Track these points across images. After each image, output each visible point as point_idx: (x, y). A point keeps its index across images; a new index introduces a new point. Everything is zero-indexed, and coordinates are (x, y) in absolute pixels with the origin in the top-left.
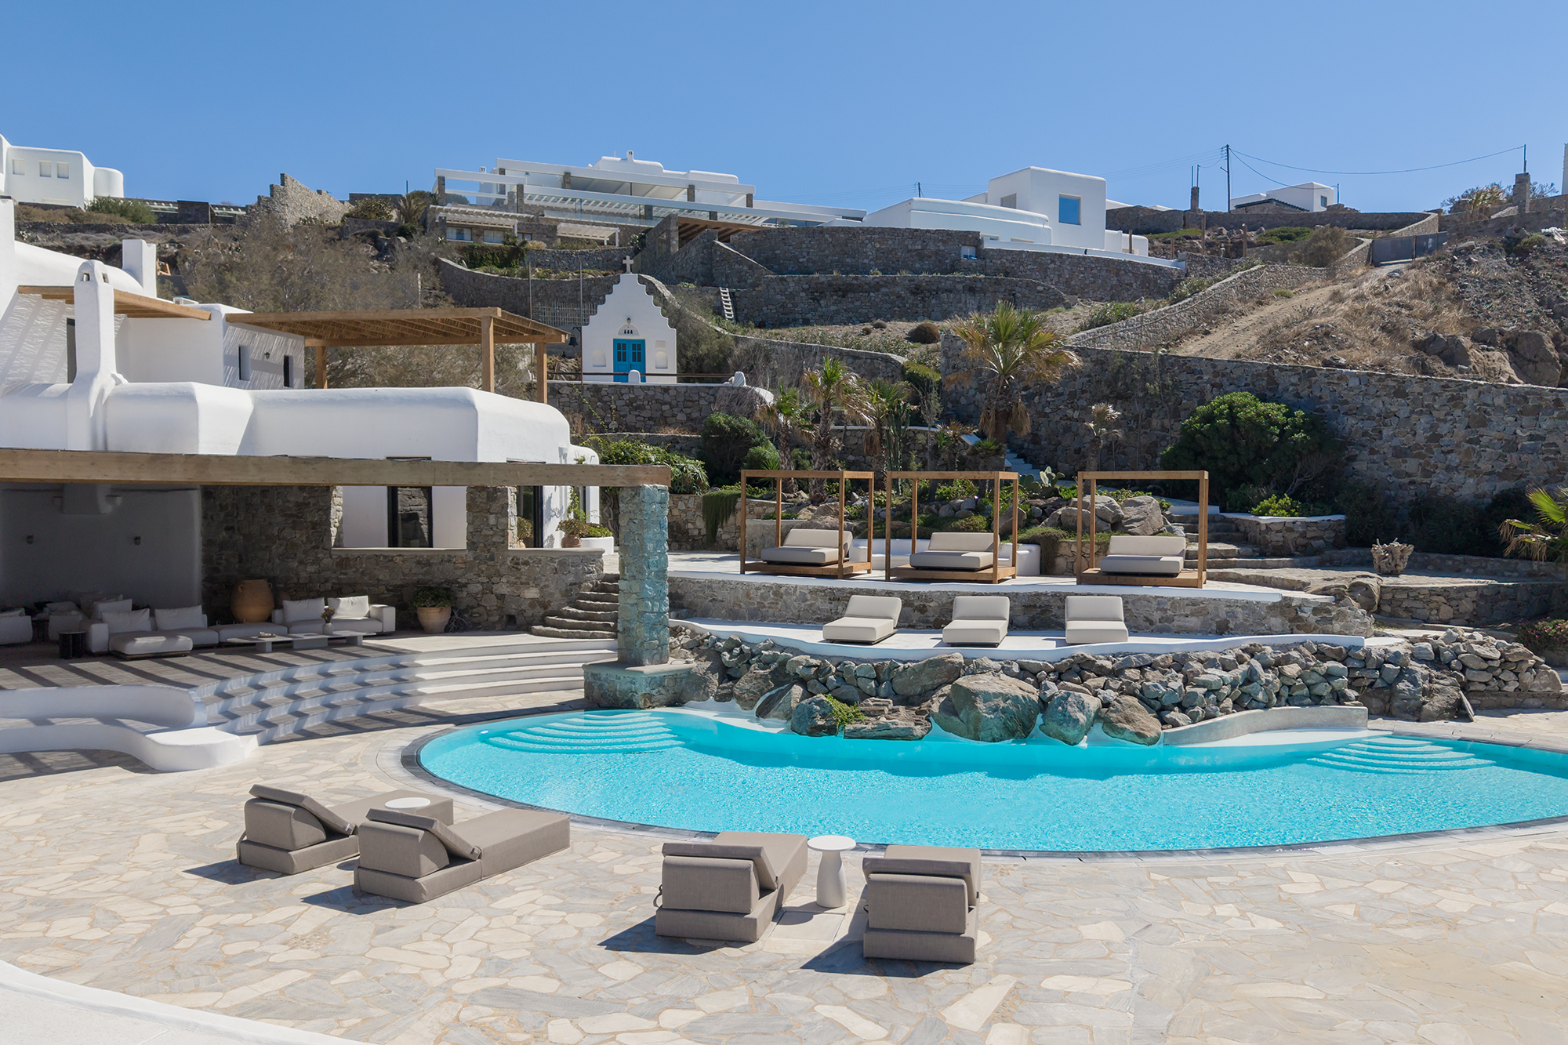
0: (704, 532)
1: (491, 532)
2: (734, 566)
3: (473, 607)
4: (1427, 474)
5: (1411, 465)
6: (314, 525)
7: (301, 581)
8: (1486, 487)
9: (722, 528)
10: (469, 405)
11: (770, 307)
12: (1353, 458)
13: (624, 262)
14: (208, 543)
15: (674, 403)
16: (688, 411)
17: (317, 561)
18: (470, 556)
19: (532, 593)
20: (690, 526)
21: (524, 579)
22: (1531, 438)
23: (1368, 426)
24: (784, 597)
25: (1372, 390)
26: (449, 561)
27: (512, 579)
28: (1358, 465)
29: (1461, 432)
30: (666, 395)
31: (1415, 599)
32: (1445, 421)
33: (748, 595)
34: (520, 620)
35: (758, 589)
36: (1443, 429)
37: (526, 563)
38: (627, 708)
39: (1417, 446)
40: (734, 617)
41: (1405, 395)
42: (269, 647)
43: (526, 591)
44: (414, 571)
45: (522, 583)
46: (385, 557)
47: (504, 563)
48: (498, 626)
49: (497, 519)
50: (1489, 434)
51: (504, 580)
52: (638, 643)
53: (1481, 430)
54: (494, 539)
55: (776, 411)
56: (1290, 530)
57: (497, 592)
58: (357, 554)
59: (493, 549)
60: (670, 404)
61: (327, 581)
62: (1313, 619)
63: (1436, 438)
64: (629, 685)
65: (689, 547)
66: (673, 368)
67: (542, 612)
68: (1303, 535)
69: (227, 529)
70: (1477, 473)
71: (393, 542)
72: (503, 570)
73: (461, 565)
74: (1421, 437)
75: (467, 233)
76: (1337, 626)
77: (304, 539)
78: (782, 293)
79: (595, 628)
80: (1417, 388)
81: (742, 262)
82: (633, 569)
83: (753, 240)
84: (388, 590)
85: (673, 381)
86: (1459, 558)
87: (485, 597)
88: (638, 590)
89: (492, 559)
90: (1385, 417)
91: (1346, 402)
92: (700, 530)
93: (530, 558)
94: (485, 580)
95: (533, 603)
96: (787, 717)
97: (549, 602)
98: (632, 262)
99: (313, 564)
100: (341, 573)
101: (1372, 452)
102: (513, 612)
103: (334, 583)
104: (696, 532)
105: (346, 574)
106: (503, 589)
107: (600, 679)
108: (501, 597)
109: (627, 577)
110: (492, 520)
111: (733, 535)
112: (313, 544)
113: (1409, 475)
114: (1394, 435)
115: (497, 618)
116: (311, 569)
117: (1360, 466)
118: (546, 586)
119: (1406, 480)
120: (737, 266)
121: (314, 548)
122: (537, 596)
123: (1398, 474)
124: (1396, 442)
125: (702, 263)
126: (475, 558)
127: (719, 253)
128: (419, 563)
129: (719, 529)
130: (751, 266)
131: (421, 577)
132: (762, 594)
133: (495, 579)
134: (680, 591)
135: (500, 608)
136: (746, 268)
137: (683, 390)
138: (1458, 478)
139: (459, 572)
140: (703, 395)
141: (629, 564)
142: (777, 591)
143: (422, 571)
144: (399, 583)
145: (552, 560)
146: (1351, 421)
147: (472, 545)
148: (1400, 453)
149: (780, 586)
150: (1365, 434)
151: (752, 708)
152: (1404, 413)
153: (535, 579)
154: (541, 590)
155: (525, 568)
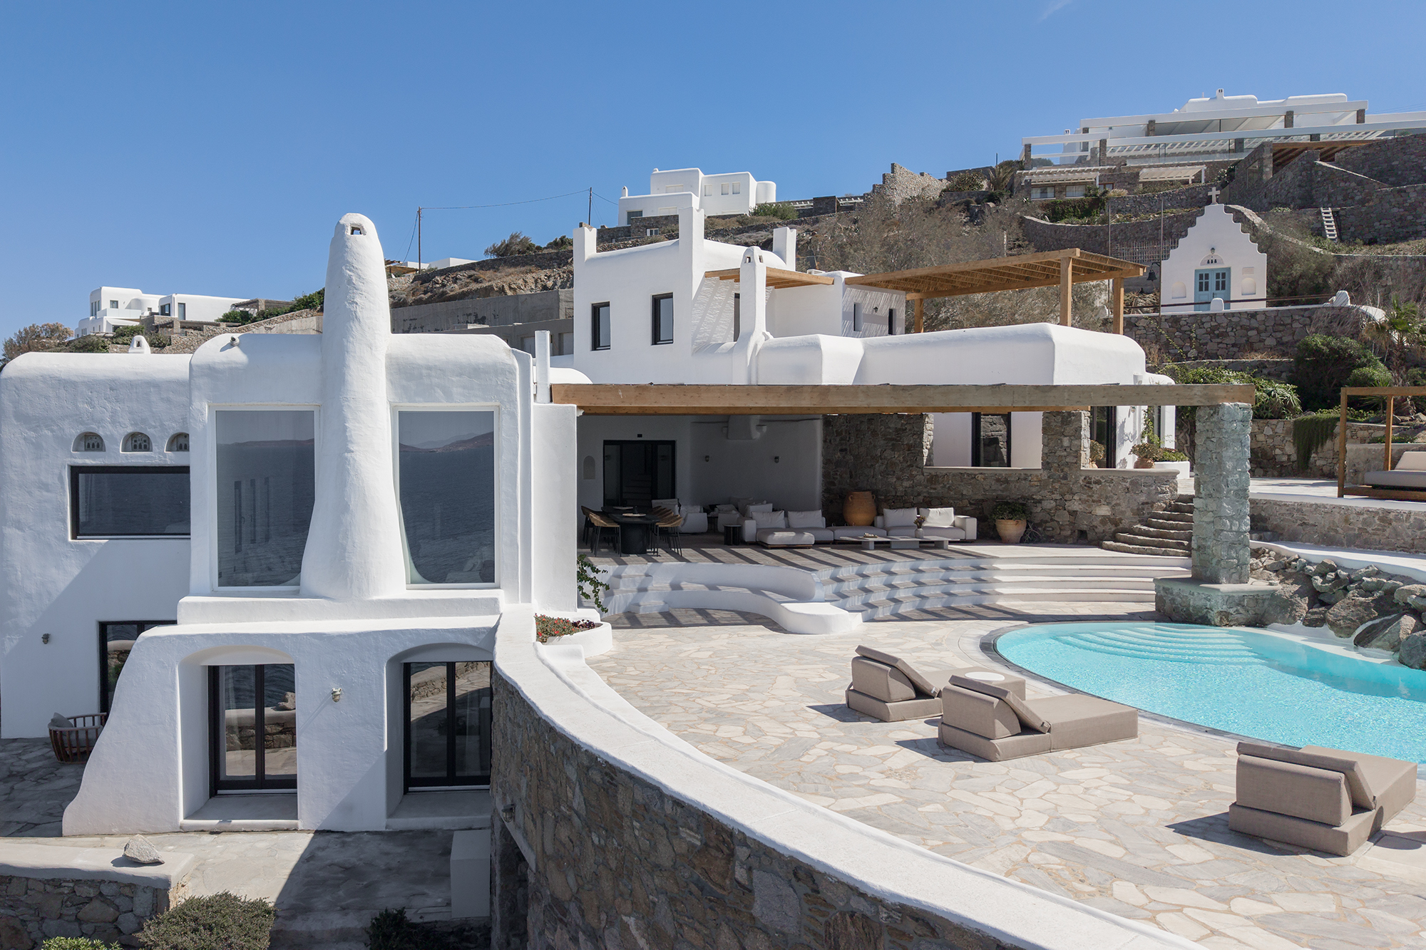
0: (1294, 457)
1: (1065, 453)
2: (1332, 491)
3: (1047, 522)
6: (909, 447)
7: (898, 494)
9: (1317, 453)
10: (1048, 338)
11: (1384, 221)
13: (1209, 194)
14: (827, 462)
15: (1262, 327)
16: (1279, 335)
17: (911, 477)
18: (1045, 475)
19: (1104, 511)
20: (1278, 451)
21: (1095, 497)
24: (1394, 523)
26: (1025, 479)
27: (1084, 497)
30: (1253, 321)
33: (1347, 520)
34: (1091, 535)
35: (1359, 514)
37: (1098, 482)
38: (1201, 624)
40: (1329, 541)
42: (872, 546)
43: (1097, 508)
44: (993, 488)
45: (1093, 501)
46: (968, 475)
47: (1076, 482)
48: (1070, 540)
49: (1071, 441)
51: (1076, 497)
52: (1214, 561)
54: (1067, 460)
55: (1388, 327)
57: (1070, 508)
58: (945, 472)
59: (1066, 469)
60: (1257, 329)
61: (919, 494)
64: (1203, 602)
65: (1276, 473)
66: (1262, 292)
67: (1113, 528)
69: (841, 450)
71: (976, 462)
72: (1075, 489)
73: (1036, 483)
75: (1050, 192)
77: (901, 459)
78: (1400, 205)
79: (1168, 546)
81: (1349, 178)
82: (1209, 487)
83: (1364, 154)
84: (970, 503)
85: (1262, 306)
87: (1058, 513)
88: (1215, 508)
89: (1065, 478)
92: (1289, 456)
93: (1102, 477)
94: (1058, 497)
95: (1105, 520)
96: (1395, 647)
97: (1121, 519)
98: (1219, 192)
99: (908, 479)
100: (931, 488)
102: (1084, 528)
103: (925, 497)
104: (1285, 458)
105: (935, 489)
106: (1076, 506)
107: (1172, 594)
108: (1073, 513)
109: (1203, 495)
110: (1066, 442)
111: (1329, 461)
112: (909, 463)
115: (1069, 533)
116: (906, 484)
118: (1119, 504)
120: (1342, 184)
121: (908, 466)
122: (1108, 514)
125: (1300, 186)
126: (1049, 477)
127: (1320, 173)
128: (998, 480)
129: (1313, 455)
130: (1360, 182)
131: (999, 493)
132: (1365, 519)
133: (1067, 497)
134: (1263, 514)
135: (1072, 523)
136: (1353, 184)
137: (1273, 315)
139: (1034, 490)
140: (1297, 317)
141: (1205, 482)
142: (1385, 517)
143: (1001, 488)
144: (981, 497)
145: (1124, 480)
147: (1046, 465)
149: (1389, 512)
151: (1349, 635)
153: (1107, 497)
154: (1113, 508)
155: (1097, 487)
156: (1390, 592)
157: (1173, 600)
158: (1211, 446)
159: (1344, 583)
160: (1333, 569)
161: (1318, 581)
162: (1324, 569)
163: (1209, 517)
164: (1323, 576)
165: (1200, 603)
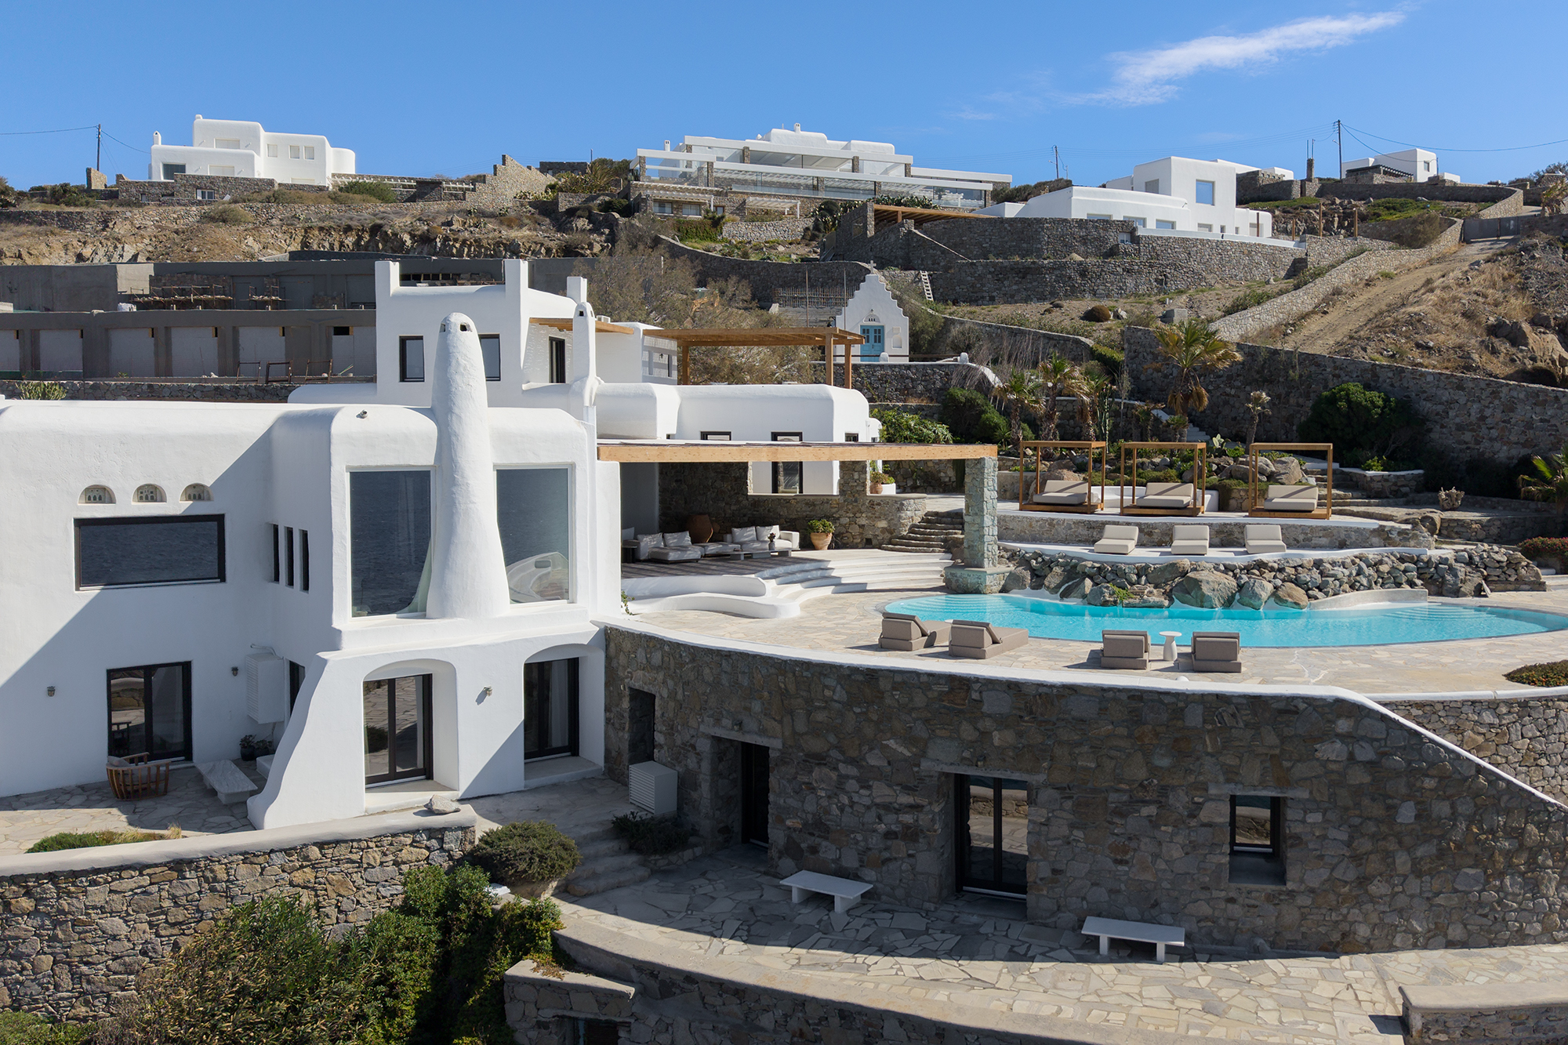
1: (856, 484)
2: (1017, 505)
3: (847, 533)
4: (1478, 443)
5: (1468, 436)
6: (736, 479)
8: (1514, 452)
10: (829, 401)
11: (962, 287)
12: (1430, 430)
14: (663, 491)
16: (924, 384)
17: (738, 502)
18: (842, 500)
19: (883, 524)
21: (876, 514)
22: (1542, 421)
23: (1440, 408)
25: (1442, 385)
26: (829, 501)
27: (869, 515)
28: (1433, 435)
29: (1499, 415)
30: (904, 371)
31: (1462, 526)
32: (1488, 407)
33: (1031, 526)
34: (874, 541)
36: (1488, 412)
37: (879, 504)
38: (974, 593)
39: (1471, 424)
41: (1463, 389)
43: (878, 523)
45: (875, 518)
47: (866, 503)
48: (860, 545)
49: (862, 476)
50: (1516, 417)
51: (864, 515)
52: (979, 554)
53: (1511, 414)
54: (860, 488)
56: (1386, 480)
57: (859, 523)
58: (766, 498)
59: (859, 495)
60: (912, 379)
61: (745, 516)
62: (1398, 539)
63: (1483, 418)
64: (975, 579)
67: (888, 536)
68: (1395, 484)
69: (677, 481)
70: (1508, 443)
71: (775, 490)
72: (863, 509)
73: (835, 504)
74: (1473, 418)
76: (1412, 543)
77: (729, 488)
79: (932, 546)
80: (1471, 385)
81: (935, 247)
82: (975, 509)
84: (793, 522)
86: (1494, 499)
87: (852, 526)
88: (979, 522)
89: (856, 501)
90: (1450, 403)
91: (1425, 392)
93: (881, 501)
94: (852, 515)
95: (884, 530)
97: (895, 528)
99: (736, 504)
100: (755, 511)
101: (1442, 426)
102: (870, 536)
103: (758, 517)
105: (765, 513)
106: (863, 521)
107: (956, 577)
108: (862, 526)
109: (971, 514)
110: (856, 476)
112: (736, 492)
113: (1466, 443)
114: (1457, 416)
115: (859, 540)
116: (734, 507)
117: (1434, 436)
118: (893, 518)
119: (1464, 446)
120: (932, 251)
122: (885, 526)
123: (1459, 442)
124: (1458, 420)
126: (845, 501)
128: (807, 504)
130: (944, 252)
131: (808, 513)
132: (1039, 523)
133: (858, 515)
135: (861, 533)
136: (939, 252)
137: (913, 368)
138: (1497, 445)
139: (834, 510)
141: (972, 506)
142: (1051, 522)
143: (809, 509)
144: (795, 515)
145: (896, 502)
146: (1429, 405)
147: (842, 491)
148: (1460, 428)
149: (1051, 519)
150: (1437, 414)
151: (1057, 592)
152: (1462, 401)
153: (885, 515)
154: (889, 522)
155: (877, 508)
156: (1075, 566)
157: (957, 581)
158: (977, 483)
159: (1049, 563)
160: (1040, 556)
161: (1034, 562)
162: (1037, 555)
163: (976, 527)
164: (1036, 559)
165: (974, 581)
